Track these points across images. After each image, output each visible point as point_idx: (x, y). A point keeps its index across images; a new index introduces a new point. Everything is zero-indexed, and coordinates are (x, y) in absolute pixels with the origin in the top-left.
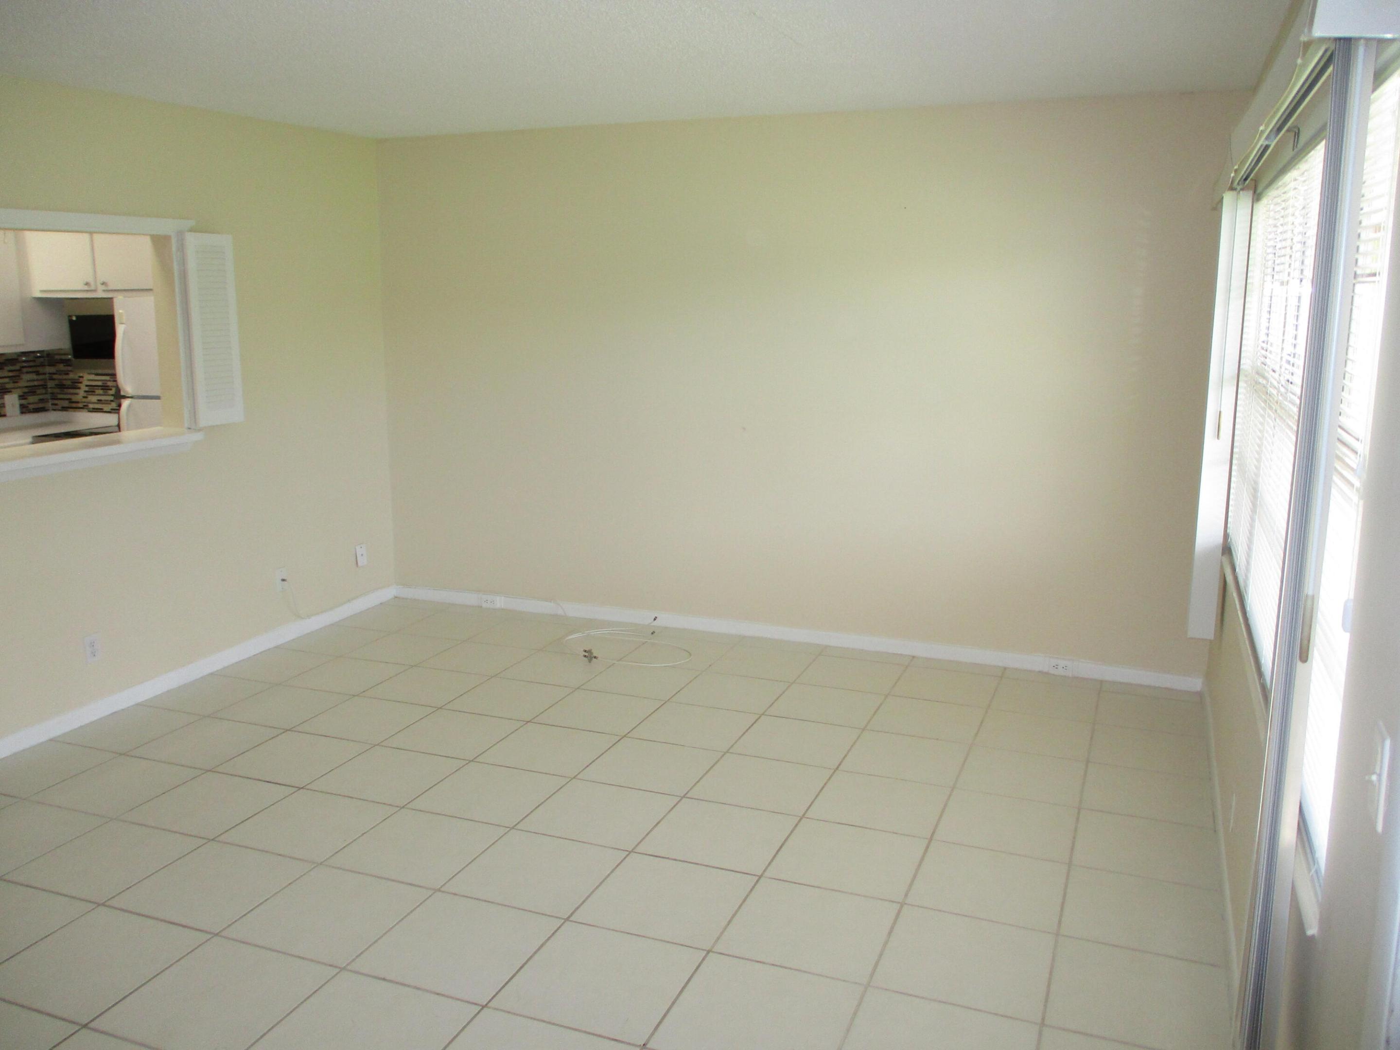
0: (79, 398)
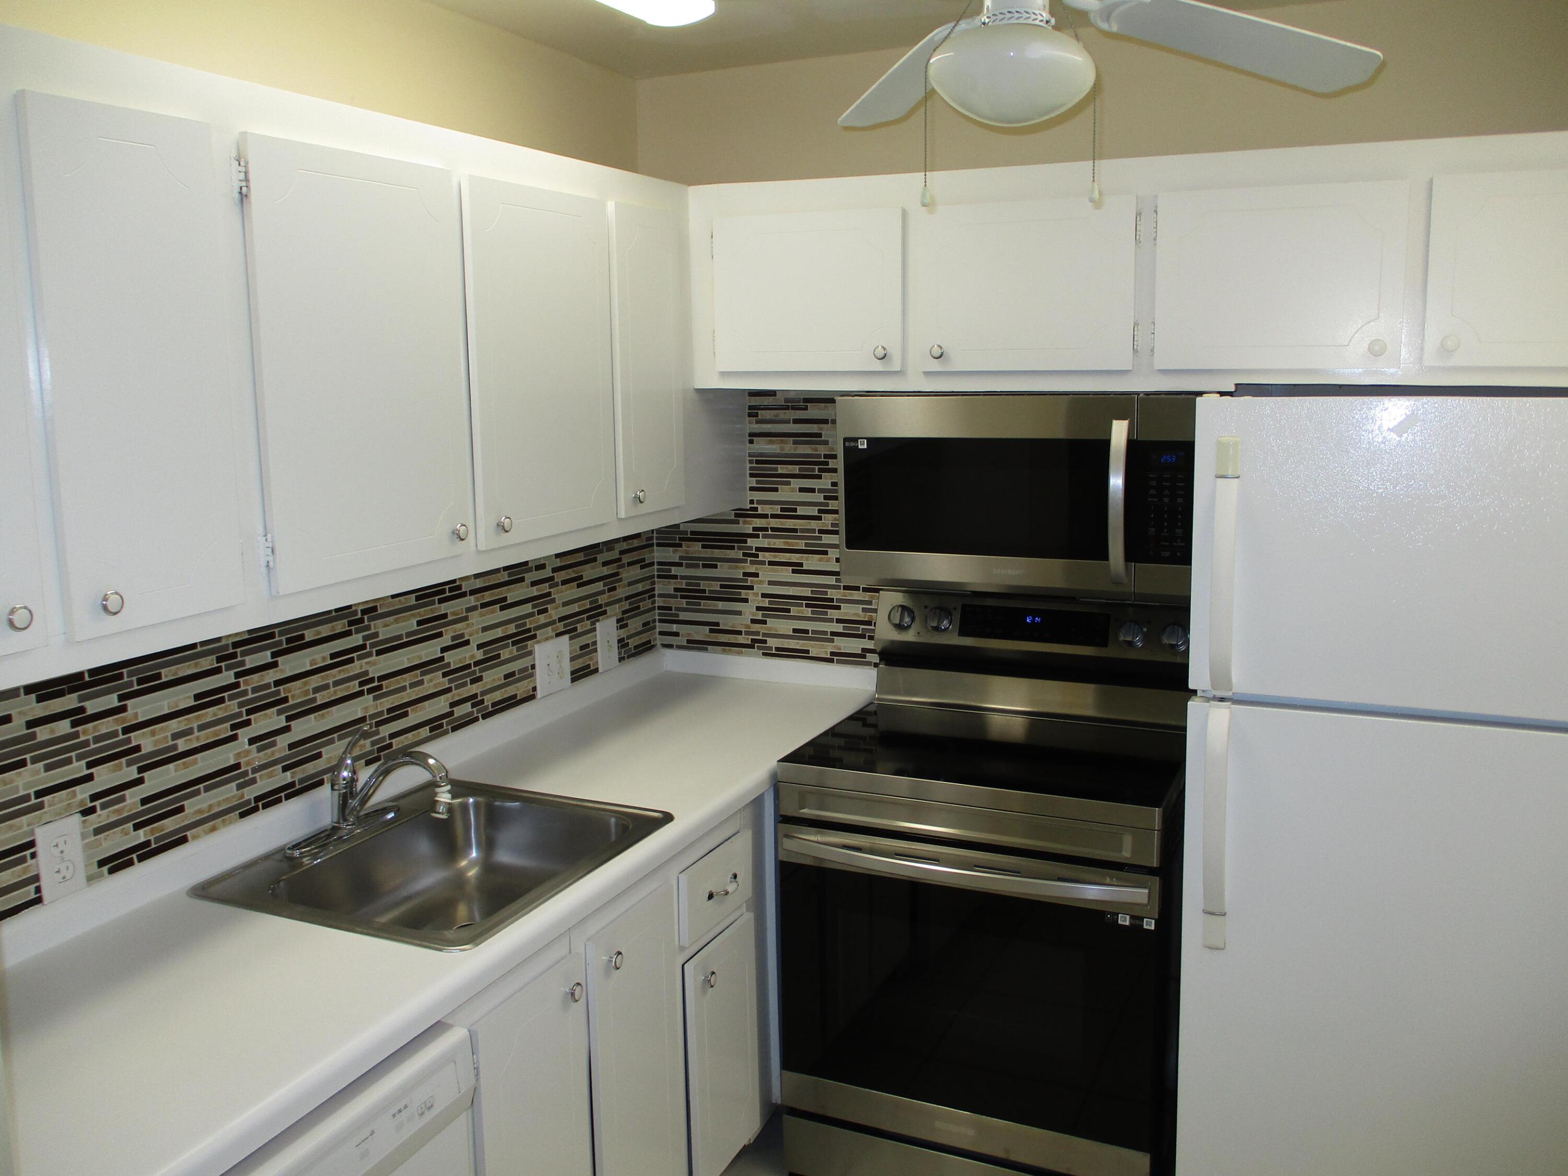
0: (740, 623)
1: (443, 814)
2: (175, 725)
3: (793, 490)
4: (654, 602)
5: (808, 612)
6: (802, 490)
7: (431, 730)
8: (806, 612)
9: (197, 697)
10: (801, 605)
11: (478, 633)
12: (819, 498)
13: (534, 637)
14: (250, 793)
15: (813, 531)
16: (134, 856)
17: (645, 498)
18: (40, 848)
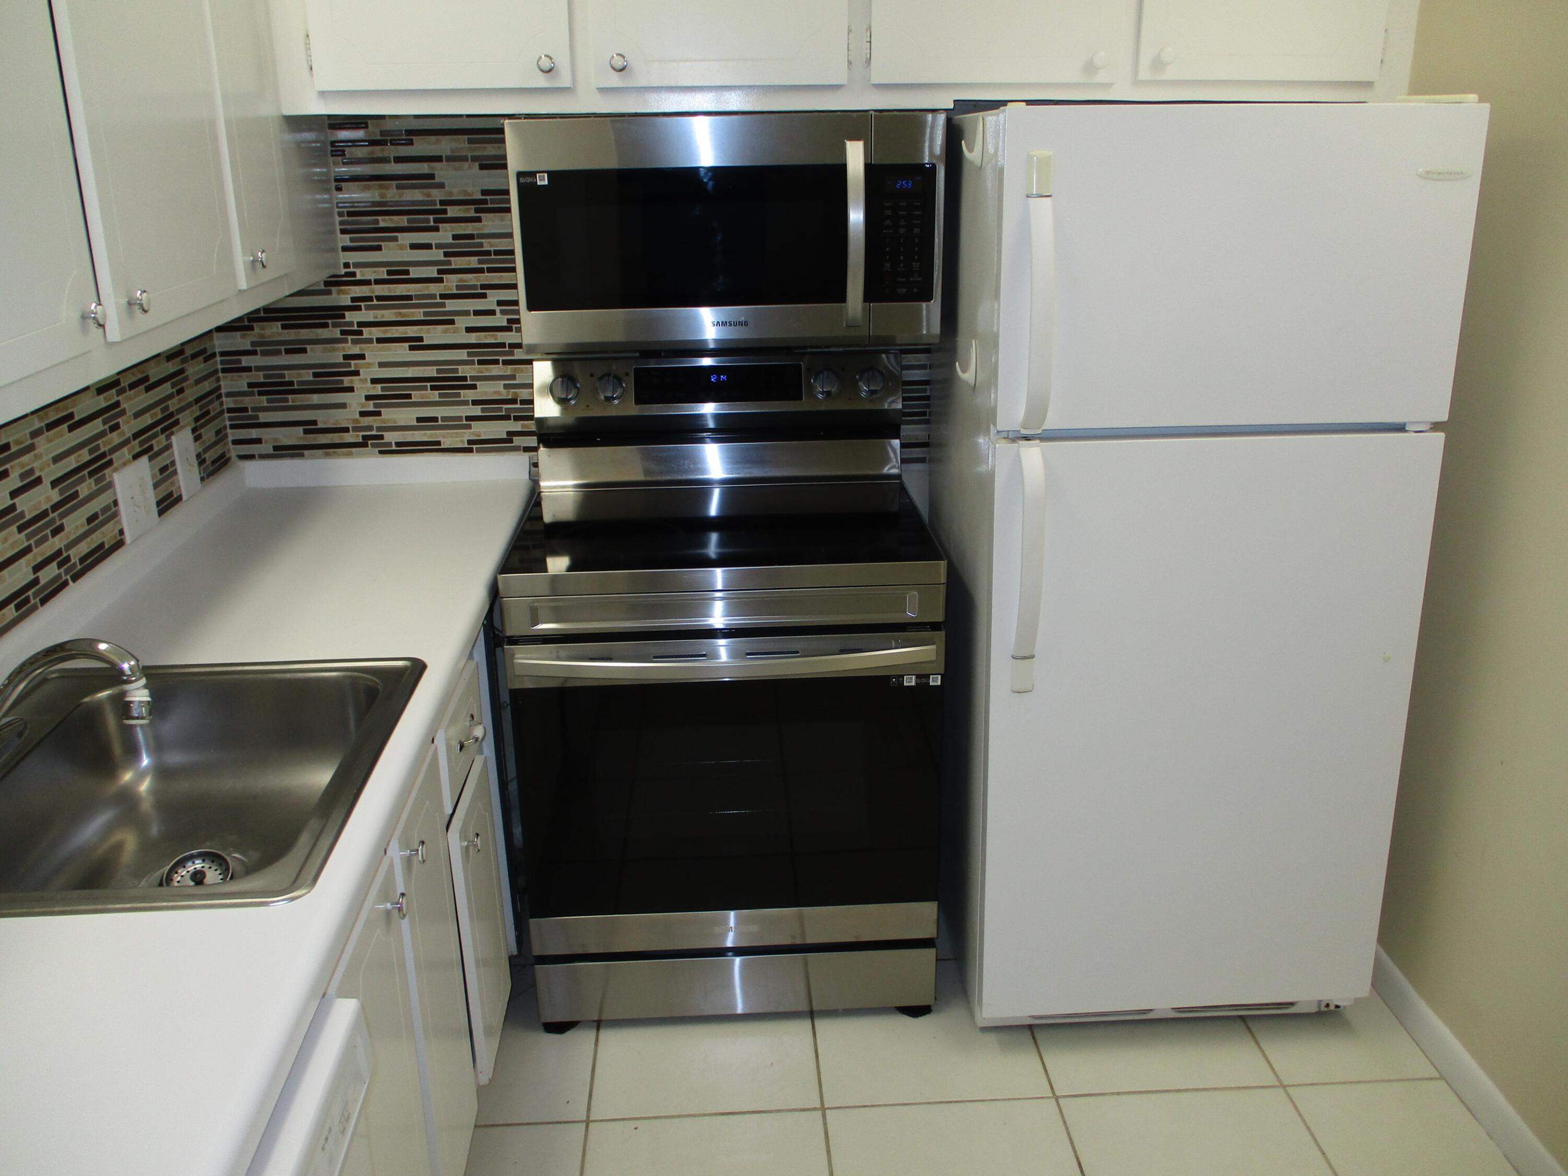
1: (143, 718)
3: (402, 247)
4: (222, 404)
5: (435, 396)
6: (414, 247)
7: (18, 607)
8: (432, 396)
10: (425, 388)
11: (48, 465)
12: (438, 255)
13: (110, 463)
15: (432, 296)
17: (267, 258)
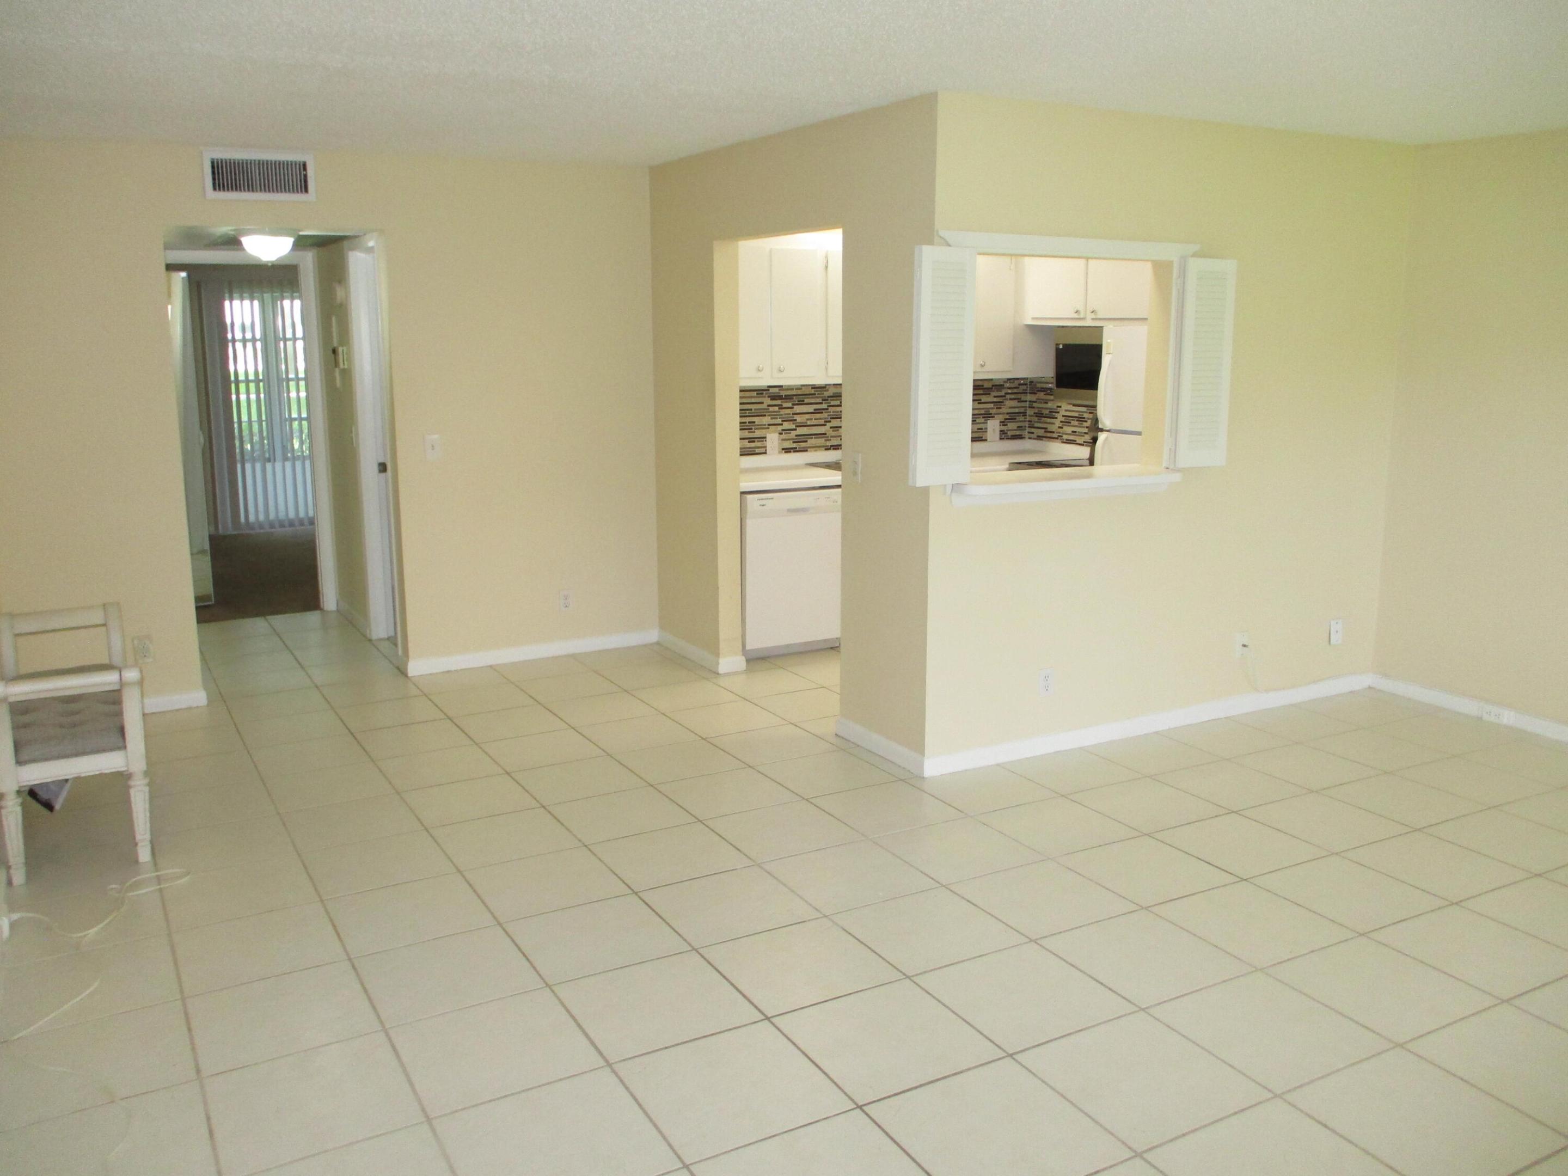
0: (1054, 428)
2: (807, 416)
4: (1026, 418)
9: (815, 410)
14: (829, 444)
16: (792, 450)
18: (768, 439)
